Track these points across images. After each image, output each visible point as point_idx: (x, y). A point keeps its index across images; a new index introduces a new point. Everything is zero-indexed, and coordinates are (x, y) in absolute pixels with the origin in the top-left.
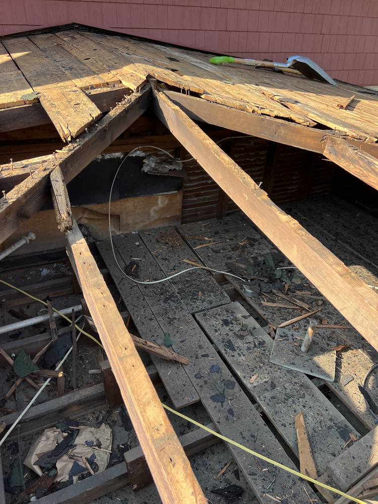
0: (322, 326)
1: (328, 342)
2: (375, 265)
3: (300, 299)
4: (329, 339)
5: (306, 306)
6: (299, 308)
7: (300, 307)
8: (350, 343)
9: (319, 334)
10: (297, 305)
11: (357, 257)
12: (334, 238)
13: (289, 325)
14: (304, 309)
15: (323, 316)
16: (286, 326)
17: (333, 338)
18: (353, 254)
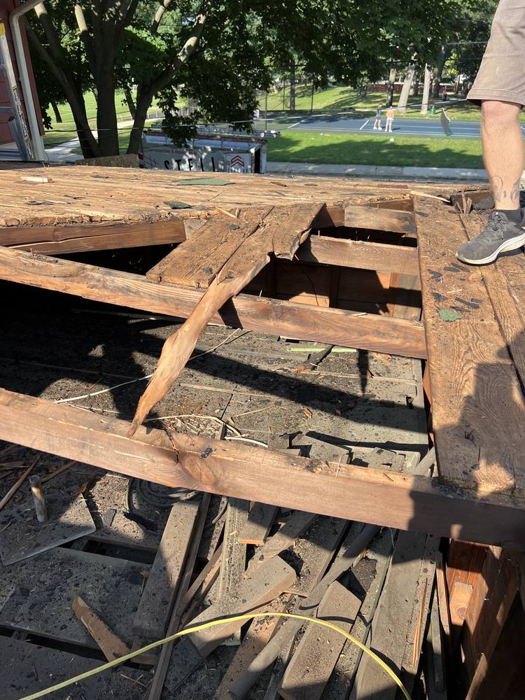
0: (52, 476)
1: (68, 490)
2: (79, 370)
3: (7, 461)
4: (67, 485)
5: (19, 465)
6: (10, 472)
7: (12, 470)
8: (93, 474)
9: (53, 488)
10: (7, 471)
11: (53, 370)
12: (13, 361)
13: (8, 502)
14: (19, 469)
15: (46, 463)
16: (4, 506)
17: (72, 481)
18: (46, 369)
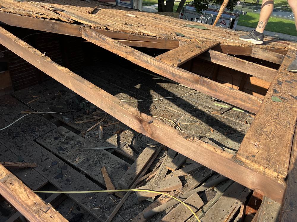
0: (108, 125)
1: (112, 131)
2: (129, 91)
3: (95, 116)
4: (113, 130)
5: (99, 118)
6: (95, 120)
7: (96, 119)
8: (123, 128)
9: (108, 129)
10: (94, 119)
11: (120, 89)
12: (108, 82)
13: (92, 129)
14: (99, 119)
15: (108, 120)
16: (90, 130)
17: (115, 129)
18: (118, 88)
